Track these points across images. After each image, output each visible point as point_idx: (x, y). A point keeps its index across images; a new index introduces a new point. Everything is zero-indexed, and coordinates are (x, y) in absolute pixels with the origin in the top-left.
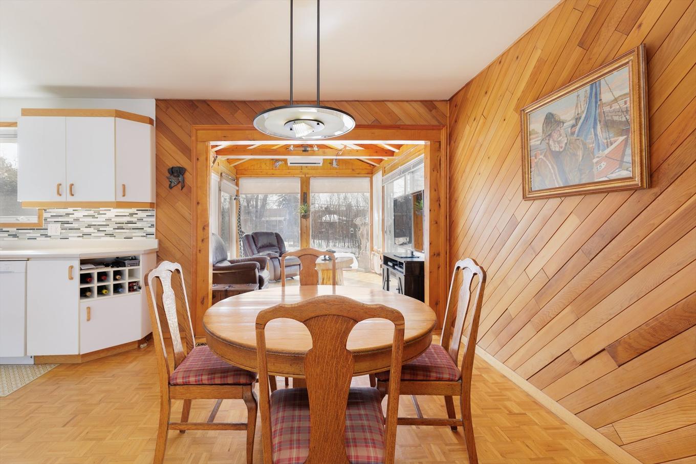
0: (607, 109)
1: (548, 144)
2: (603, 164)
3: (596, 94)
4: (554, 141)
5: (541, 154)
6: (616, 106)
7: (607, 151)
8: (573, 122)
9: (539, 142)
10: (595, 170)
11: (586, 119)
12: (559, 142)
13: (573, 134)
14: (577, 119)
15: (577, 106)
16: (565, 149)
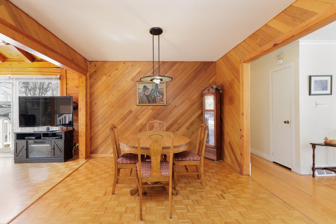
0: (159, 90)
1: (144, 93)
2: (158, 100)
3: (157, 86)
4: (146, 92)
5: (142, 95)
6: (161, 90)
7: (159, 98)
8: (152, 90)
9: (142, 92)
10: (156, 101)
11: (155, 90)
12: (148, 93)
13: (152, 92)
14: (153, 89)
15: (153, 87)
16: (149, 95)
